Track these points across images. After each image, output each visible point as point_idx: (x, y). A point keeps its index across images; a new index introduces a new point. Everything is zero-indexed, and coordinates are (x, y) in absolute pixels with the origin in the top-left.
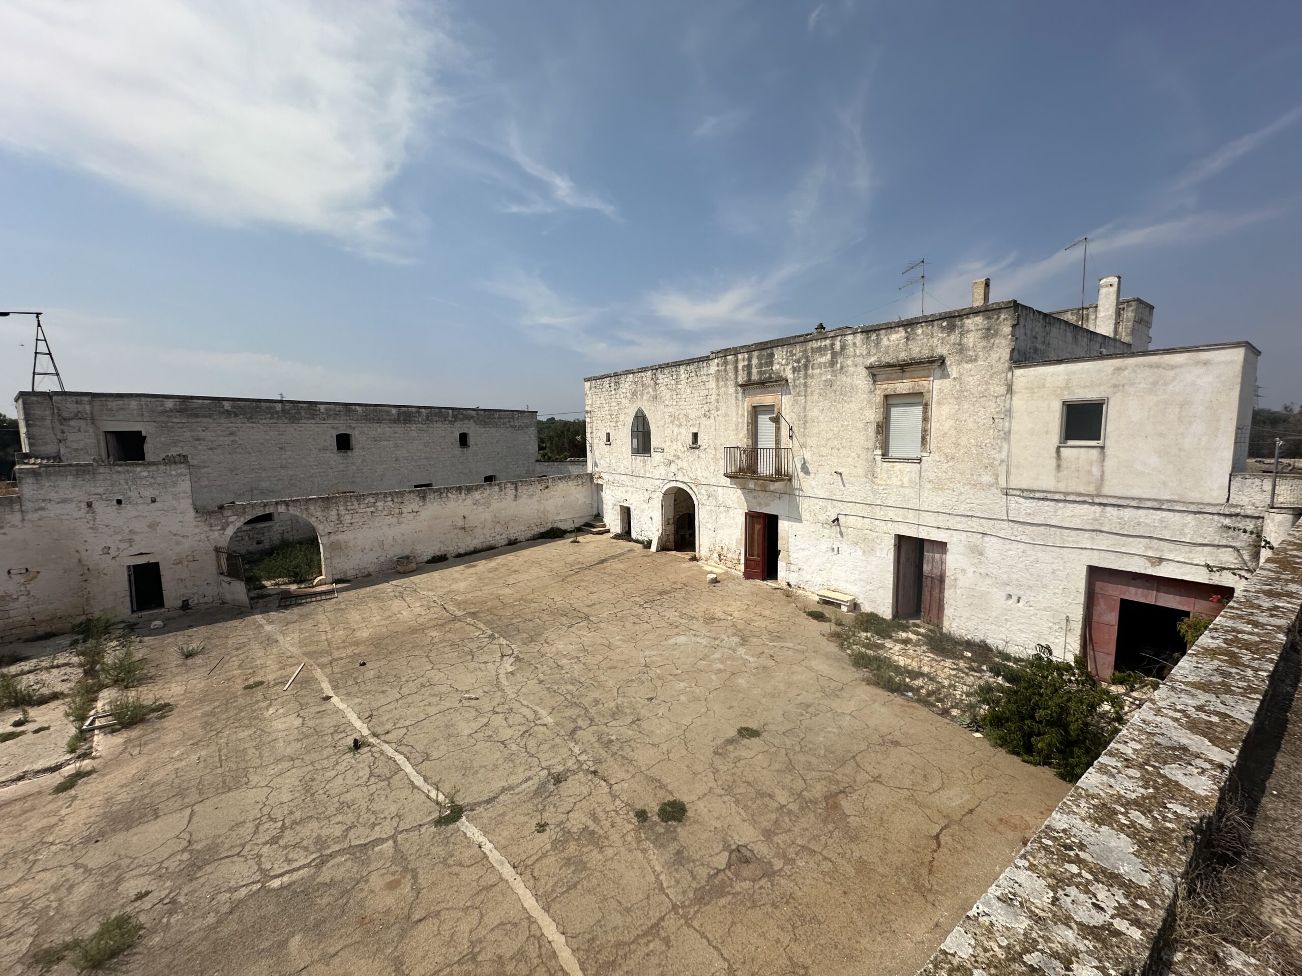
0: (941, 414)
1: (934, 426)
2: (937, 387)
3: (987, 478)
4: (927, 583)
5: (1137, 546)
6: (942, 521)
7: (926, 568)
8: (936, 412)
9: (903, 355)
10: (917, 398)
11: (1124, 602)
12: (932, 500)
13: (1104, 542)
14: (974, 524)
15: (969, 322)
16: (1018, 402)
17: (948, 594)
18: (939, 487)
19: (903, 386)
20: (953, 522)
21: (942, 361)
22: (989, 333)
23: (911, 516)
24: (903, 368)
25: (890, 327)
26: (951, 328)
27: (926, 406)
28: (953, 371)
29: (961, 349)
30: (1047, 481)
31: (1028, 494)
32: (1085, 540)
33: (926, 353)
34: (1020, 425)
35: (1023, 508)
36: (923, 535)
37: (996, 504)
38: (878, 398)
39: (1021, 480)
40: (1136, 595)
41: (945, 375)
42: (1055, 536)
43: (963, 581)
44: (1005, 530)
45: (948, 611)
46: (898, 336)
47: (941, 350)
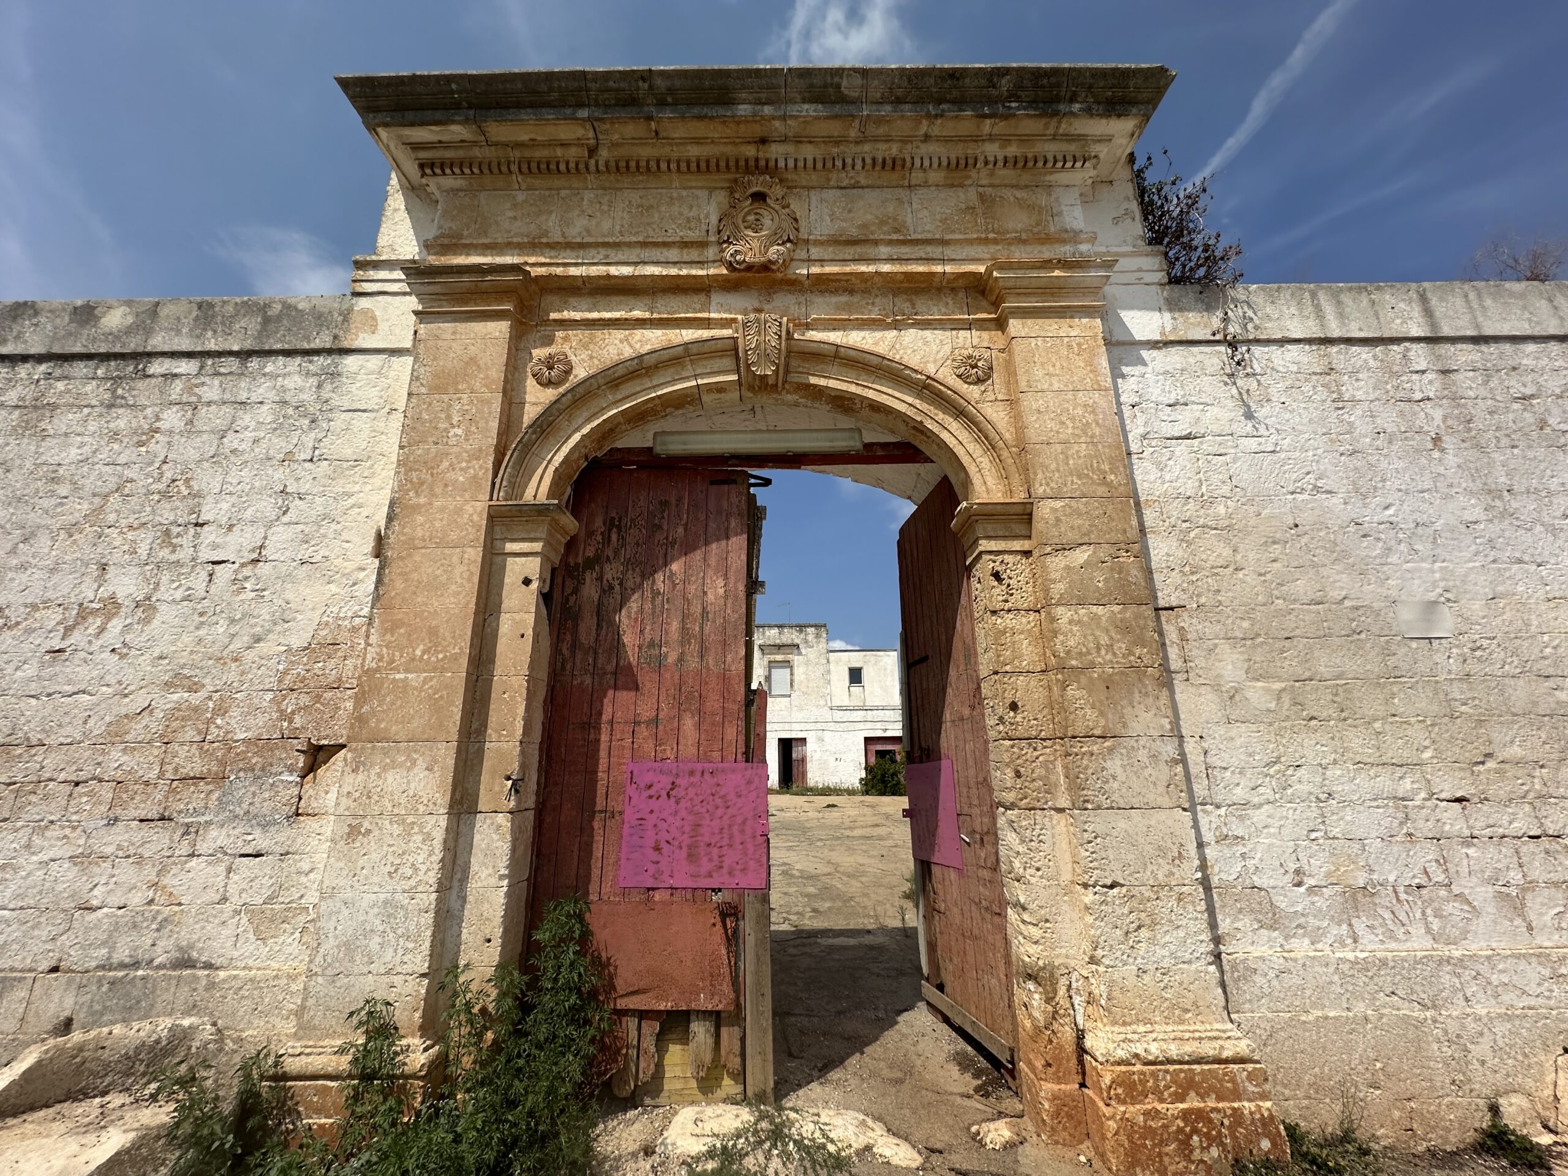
0: (799, 672)
1: (796, 678)
2: (796, 659)
3: (822, 703)
4: (795, 764)
5: (879, 725)
6: (802, 726)
7: (794, 756)
8: (796, 671)
9: (778, 641)
10: (787, 664)
11: (877, 752)
12: (798, 716)
13: (869, 725)
14: (819, 726)
15: (809, 630)
16: (832, 667)
17: (809, 765)
18: (801, 709)
19: (779, 658)
20: (808, 726)
21: (798, 646)
22: (818, 636)
23: (787, 726)
24: (779, 647)
25: (770, 626)
26: (801, 631)
27: (791, 668)
28: (803, 651)
29: (806, 641)
30: (846, 702)
31: (841, 709)
32: (861, 726)
33: (789, 642)
34: (834, 677)
35: (839, 715)
36: (793, 735)
37: (827, 715)
38: (766, 663)
39: (837, 702)
40: (880, 747)
41: (800, 654)
42: (851, 726)
43: (816, 756)
44: (832, 726)
45: (809, 775)
46: (774, 632)
47: (797, 641)
